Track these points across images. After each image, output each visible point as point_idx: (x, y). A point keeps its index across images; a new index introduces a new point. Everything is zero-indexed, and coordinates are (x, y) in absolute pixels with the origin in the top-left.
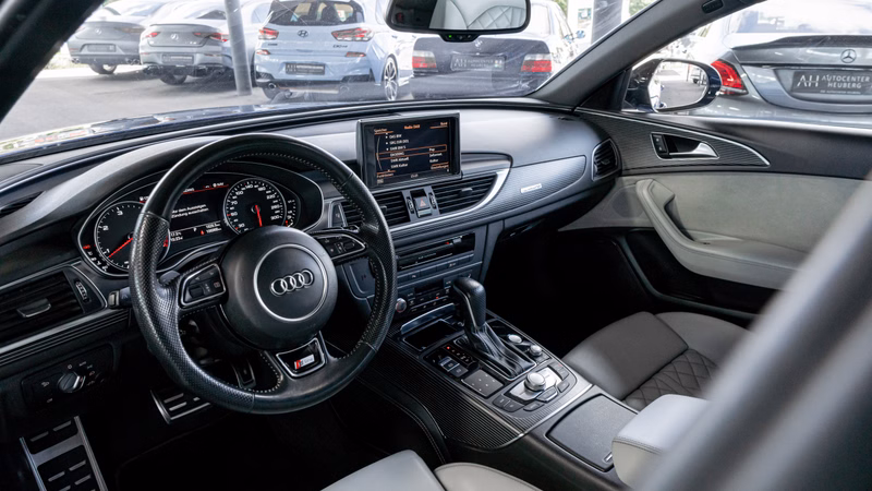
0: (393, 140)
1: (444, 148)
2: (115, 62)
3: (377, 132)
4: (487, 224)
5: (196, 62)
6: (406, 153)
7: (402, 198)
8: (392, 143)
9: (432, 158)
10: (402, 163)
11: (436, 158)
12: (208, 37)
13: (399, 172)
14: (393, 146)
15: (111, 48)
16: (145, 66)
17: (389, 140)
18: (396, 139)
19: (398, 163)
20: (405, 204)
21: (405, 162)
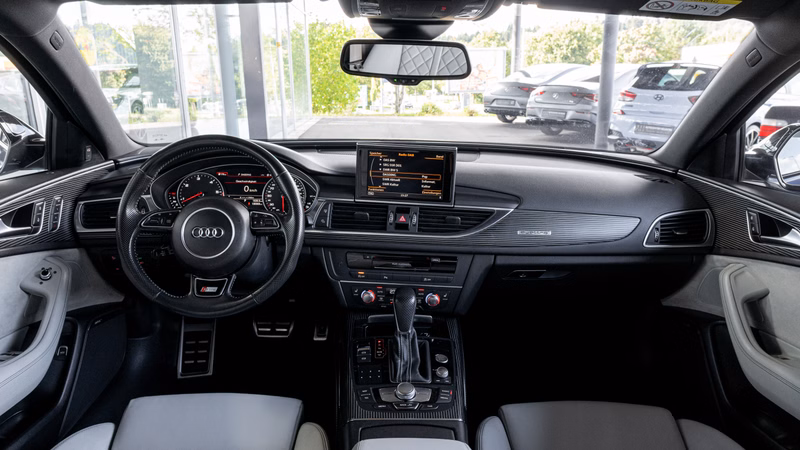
0: (386, 162)
1: (438, 177)
2: (515, 114)
3: (372, 154)
4: (474, 254)
5: (568, 118)
6: (398, 175)
7: (387, 211)
8: (385, 165)
9: (425, 184)
10: (393, 182)
11: (428, 184)
12: (582, 97)
13: (389, 189)
14: (386, 167)
15: (512, 102)
16: (528, 118)
17: (383, 162)
18: (390, 163)
19: (390, 182)
20: (387, 216)
21: (396, 183)
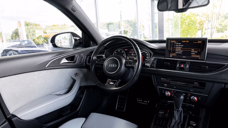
1: (199, 50)
3: (172, 41)
6: (182, 49)
7: (176, 63)
9: (193, 53)
13: (178, 54)
17: (176, 44)
18: (178, 45)
19: (178, 52)
20: (176, 65)
21: (181, 52)
